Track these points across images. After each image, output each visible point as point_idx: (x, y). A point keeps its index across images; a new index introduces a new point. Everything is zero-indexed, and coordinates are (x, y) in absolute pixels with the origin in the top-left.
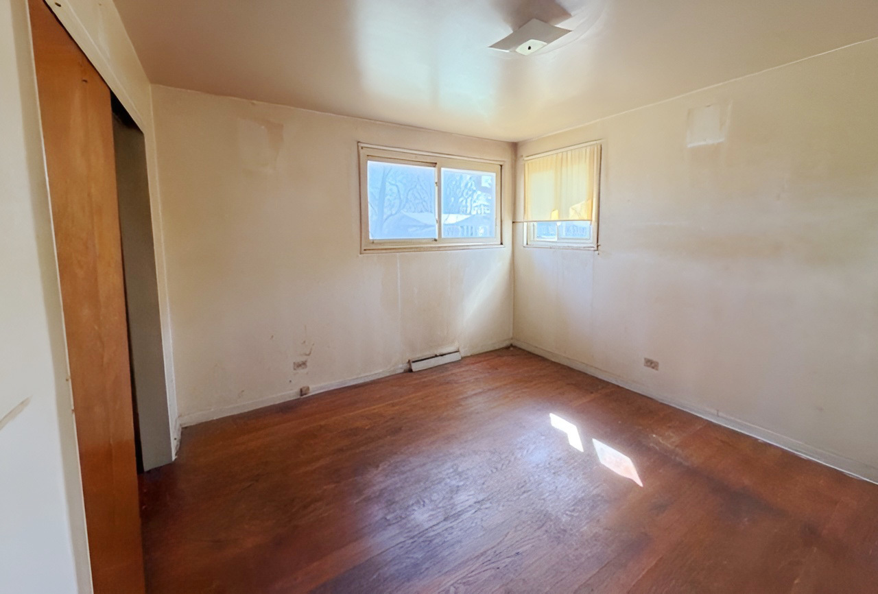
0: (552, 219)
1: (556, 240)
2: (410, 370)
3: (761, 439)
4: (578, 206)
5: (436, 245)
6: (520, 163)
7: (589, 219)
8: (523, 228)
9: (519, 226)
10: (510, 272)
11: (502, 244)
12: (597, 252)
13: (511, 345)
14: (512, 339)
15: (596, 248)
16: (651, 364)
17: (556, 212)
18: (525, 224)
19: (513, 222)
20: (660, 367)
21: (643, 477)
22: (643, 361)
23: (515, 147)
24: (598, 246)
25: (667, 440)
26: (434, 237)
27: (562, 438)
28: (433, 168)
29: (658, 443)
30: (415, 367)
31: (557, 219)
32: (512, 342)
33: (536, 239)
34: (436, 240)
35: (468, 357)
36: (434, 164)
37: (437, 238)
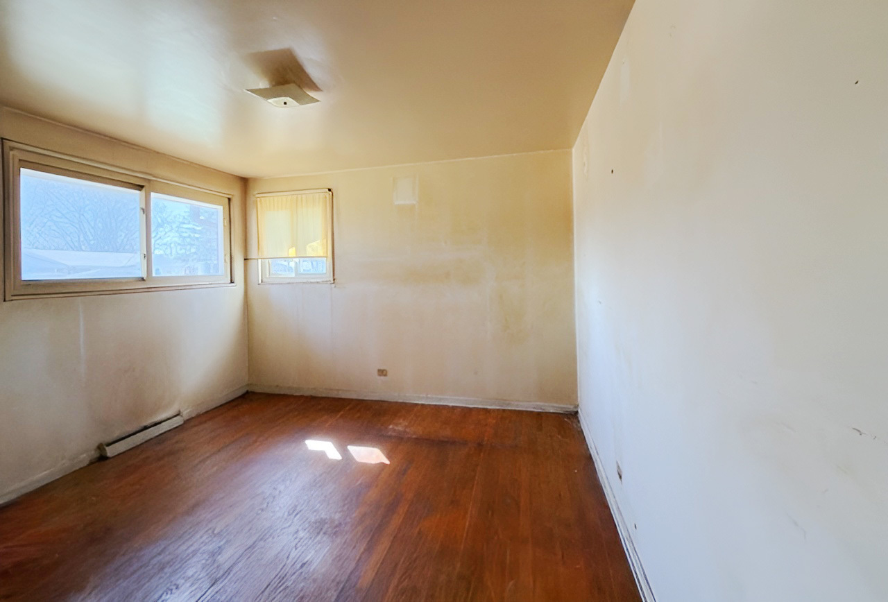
0: (290, 256)
1: (293, 275)
2: (102, 458)
3: (451, 404)
4: (315, 244)
5: (143, 285)
6: (251, 199)
7: (325, 255)
8: (257, 267)
9: (252, 263)
10: (244, 313)
11: (232, 282)
12: (333, 285)
13: (247, 392)
14: (248, 385)
15: (332, 282)
16: (382, 372)
17: (294, 248)
18: (260, 260)
19: (245, 259)
20: (389, 373)
21: (389, 457)
22: (376, 373)
23: (245, 183)
24: (334, 280)
25: (399, 426)
26: (141, 276)
27: (321, 456)
28: (137, 192)
29: (394, 430)
30: (111, 451)
31: (295, 256)
32: (247, 388)
33: (271, 276)
34: (143, 279)
35: (193, 418)
36: (140, 187)
37: (145, 276)
